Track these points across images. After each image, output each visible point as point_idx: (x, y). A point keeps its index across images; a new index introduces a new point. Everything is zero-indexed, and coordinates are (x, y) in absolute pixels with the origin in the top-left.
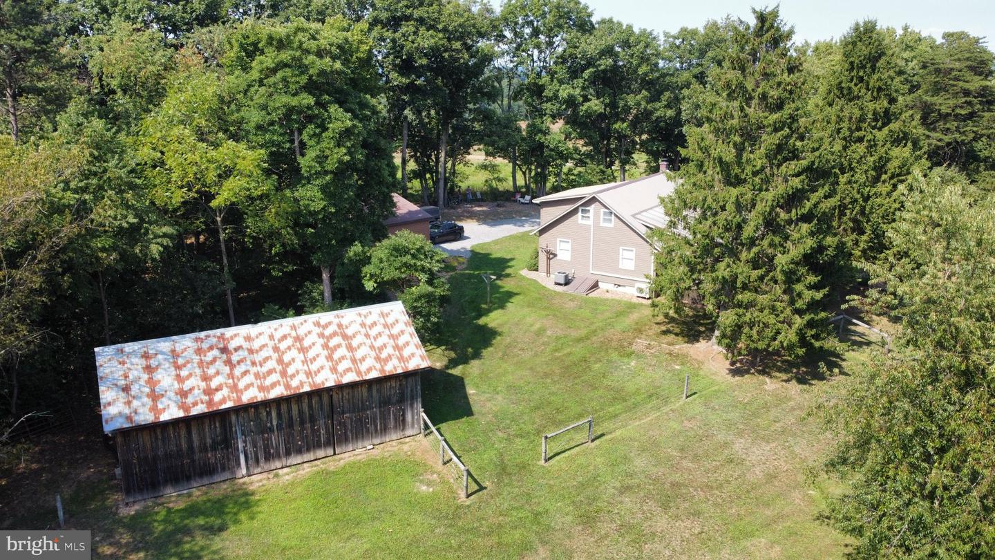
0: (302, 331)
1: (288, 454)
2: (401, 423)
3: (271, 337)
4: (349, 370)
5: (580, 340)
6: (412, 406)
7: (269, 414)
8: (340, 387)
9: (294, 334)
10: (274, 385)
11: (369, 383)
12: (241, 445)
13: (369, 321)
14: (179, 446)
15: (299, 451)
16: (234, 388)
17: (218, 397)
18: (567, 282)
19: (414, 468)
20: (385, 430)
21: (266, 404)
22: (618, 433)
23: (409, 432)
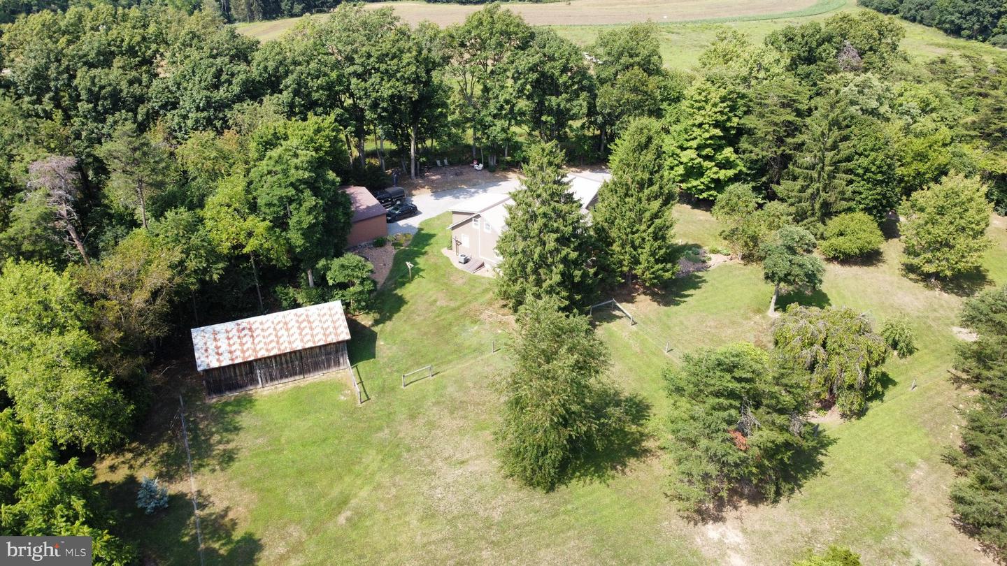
0: (288, 319)
1: (281, 378)
2: (337, 363)
3: (273, 322)
4: (309, 341)
5: (454, 310)
6: (342, 355)
7: (271, 361)
8: (305, 349)
9: (283, 320)
10: (273, 348)
11: (320, 347)
12: (259, 375)
13: (322, 313)
14: (231, 375)
15: (287, 377)
16: (254, 350)
17: (247, 354)
18: (466, 261)
19: (339, 387)
20: (329, 366)
21: (270, 357)
22: (448, 371)
23: (342, 367)
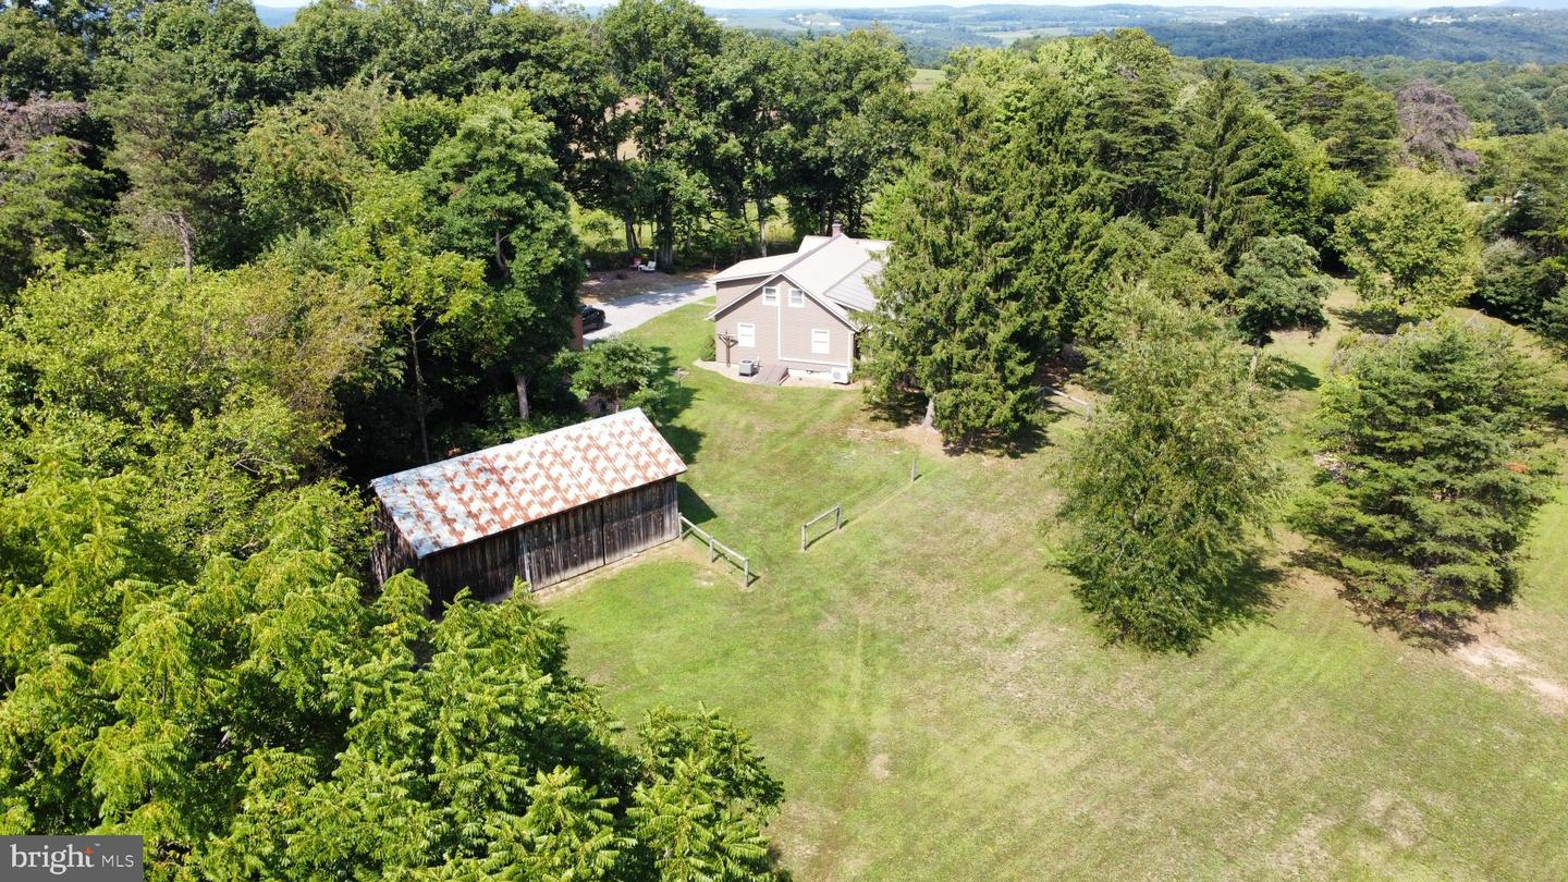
0: (558, 446)
1: (566, 567)
2: (661, 529)
3: (531, 454)
4: (614, 480)
5: (792, 434)
6: (670, 510)
7: (550, 529)
8: (612, 497)
9: (550, 450)
10: (553, 500)
11: (634, 491)
12: (526, 562)
13: (616, 431)
14: (474, 567)
15: (575, 564)
16: (518, 506)
17: (507, 515)
18: (754, 372)
19: (689, 569)
20: (647, 536)
21: (548, 519)
22: (860, 518)
23: (667, 537)
